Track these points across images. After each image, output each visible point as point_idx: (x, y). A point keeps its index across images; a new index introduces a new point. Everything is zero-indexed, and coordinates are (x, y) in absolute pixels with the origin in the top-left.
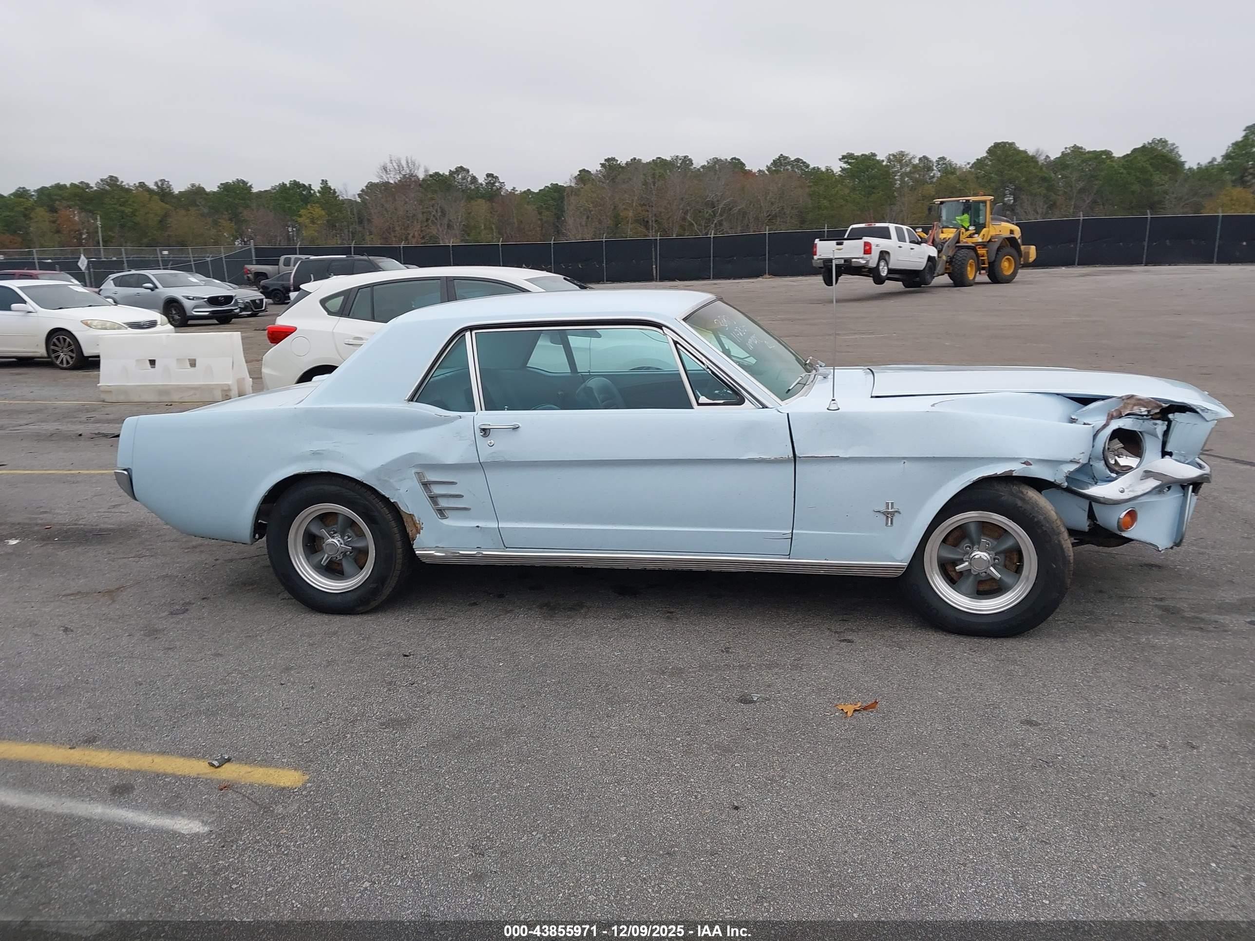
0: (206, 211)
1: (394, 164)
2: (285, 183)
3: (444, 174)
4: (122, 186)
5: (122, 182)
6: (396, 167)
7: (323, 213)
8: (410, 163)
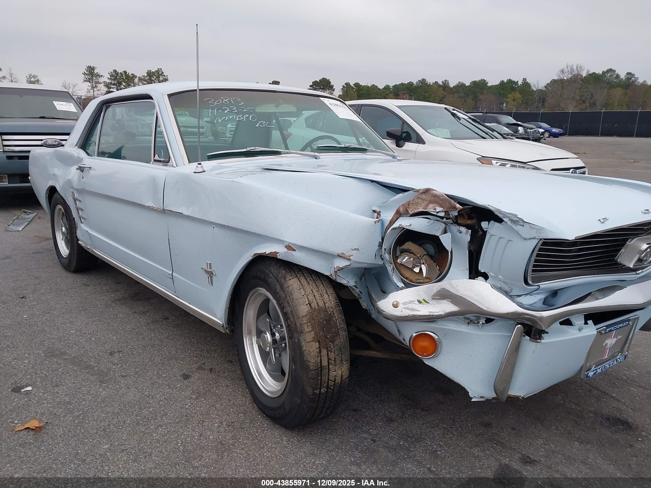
0: (462, 95)
1: (569, 69)
2: (504, 80)
3: (599, 73)
4: (427, 84)
5: (427, 81)
6: (570, 70)
7: (520, 96)
8: (580, 68)
